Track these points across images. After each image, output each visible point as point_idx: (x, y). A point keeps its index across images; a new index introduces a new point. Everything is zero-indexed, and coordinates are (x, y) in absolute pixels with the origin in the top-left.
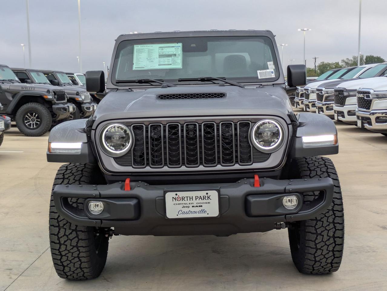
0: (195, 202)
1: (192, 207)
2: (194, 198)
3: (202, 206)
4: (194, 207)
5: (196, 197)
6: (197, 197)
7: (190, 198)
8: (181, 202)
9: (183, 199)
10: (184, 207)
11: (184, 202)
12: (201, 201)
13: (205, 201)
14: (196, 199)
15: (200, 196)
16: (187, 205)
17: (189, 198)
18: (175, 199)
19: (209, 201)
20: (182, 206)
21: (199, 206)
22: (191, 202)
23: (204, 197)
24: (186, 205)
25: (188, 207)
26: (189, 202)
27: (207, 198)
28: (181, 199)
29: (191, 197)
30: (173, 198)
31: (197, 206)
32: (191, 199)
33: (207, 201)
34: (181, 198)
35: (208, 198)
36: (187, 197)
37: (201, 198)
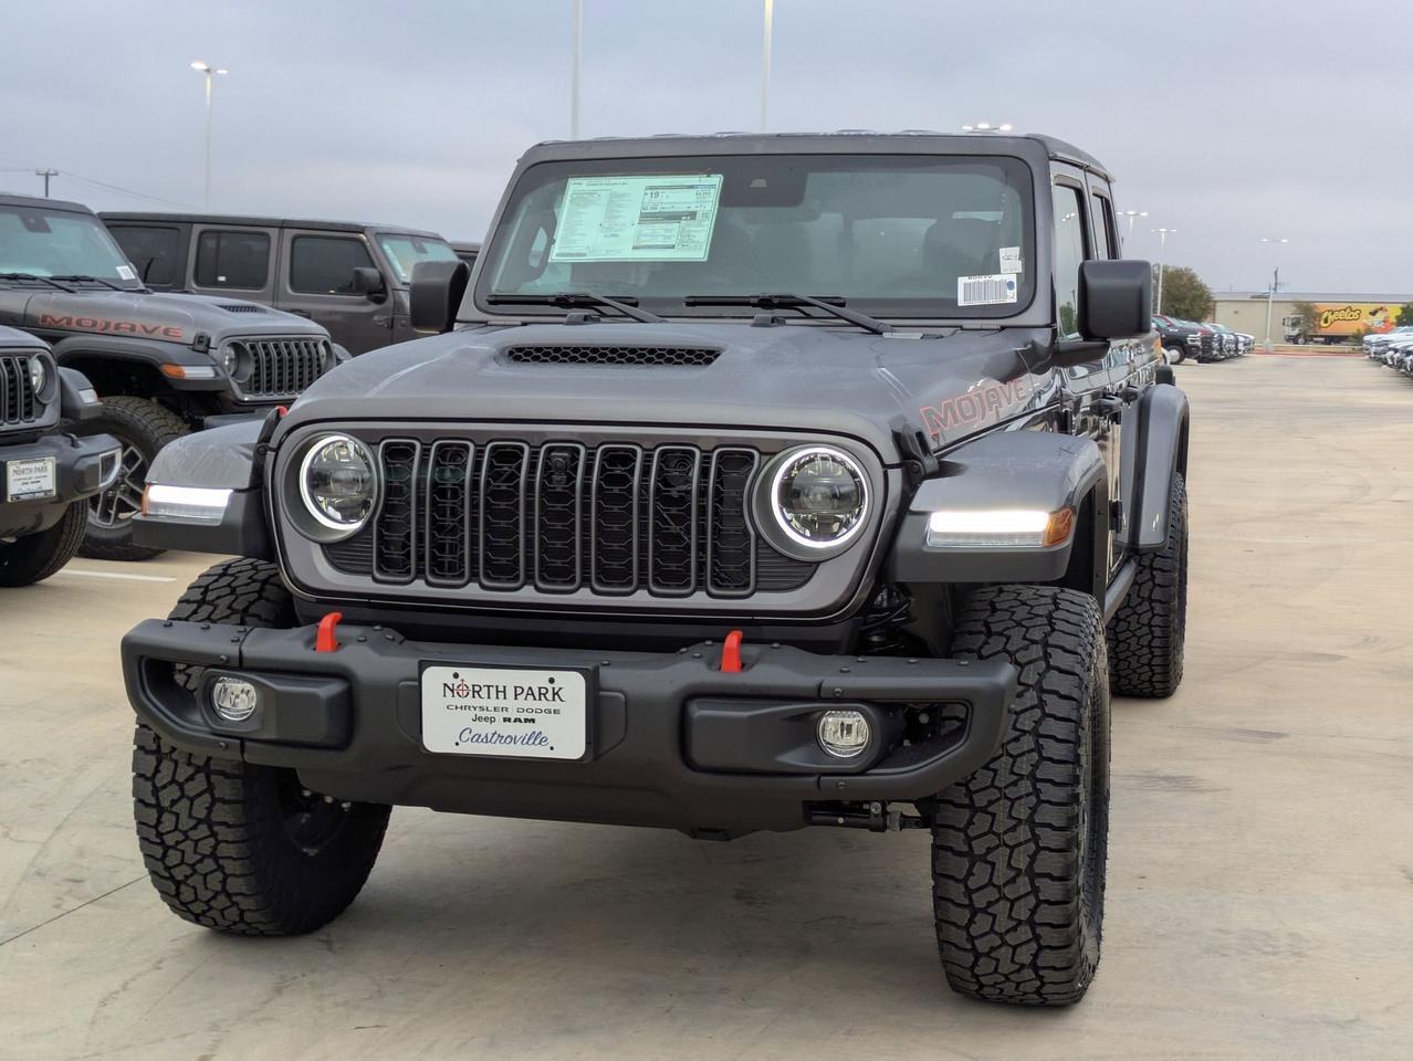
0: (513, 706)
1: (505, 720)
2: (510, 693)
3: (533, 721)
4: (509, 720)
5: (516, 688)
6: (519, 691)
7: (498, 692)
8: (469, 701)
9: (476, 692)
10: (480, 719)
11: (477, 702)
12: (531, 703)
13: (543, 704)
14: (516, 695)
15: (530, 688)
16: (489, 714)
17: (493, 690)
18: (452, 691)
19: (557, 705)
20: (472, 714)
21: (526, 720)
22: (501, 703)
23: (543, 691)
24: (484, 714)
25: (492, 720)
26: (492, 703)
27: (550, 696)
28: (471, 693)
29: (501, 689)
30: (445, 685)
31: (520, 721)
32: (502, 695)
33: (552, 705)
34: (471, 688)
35: (554, 694)
36: (489, 687)
37: (533, 694)
